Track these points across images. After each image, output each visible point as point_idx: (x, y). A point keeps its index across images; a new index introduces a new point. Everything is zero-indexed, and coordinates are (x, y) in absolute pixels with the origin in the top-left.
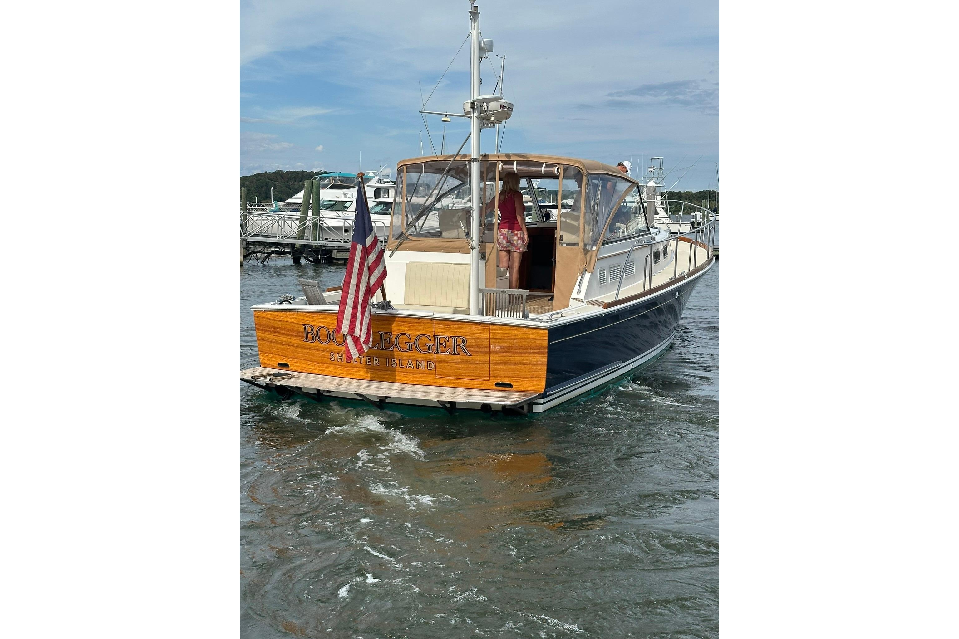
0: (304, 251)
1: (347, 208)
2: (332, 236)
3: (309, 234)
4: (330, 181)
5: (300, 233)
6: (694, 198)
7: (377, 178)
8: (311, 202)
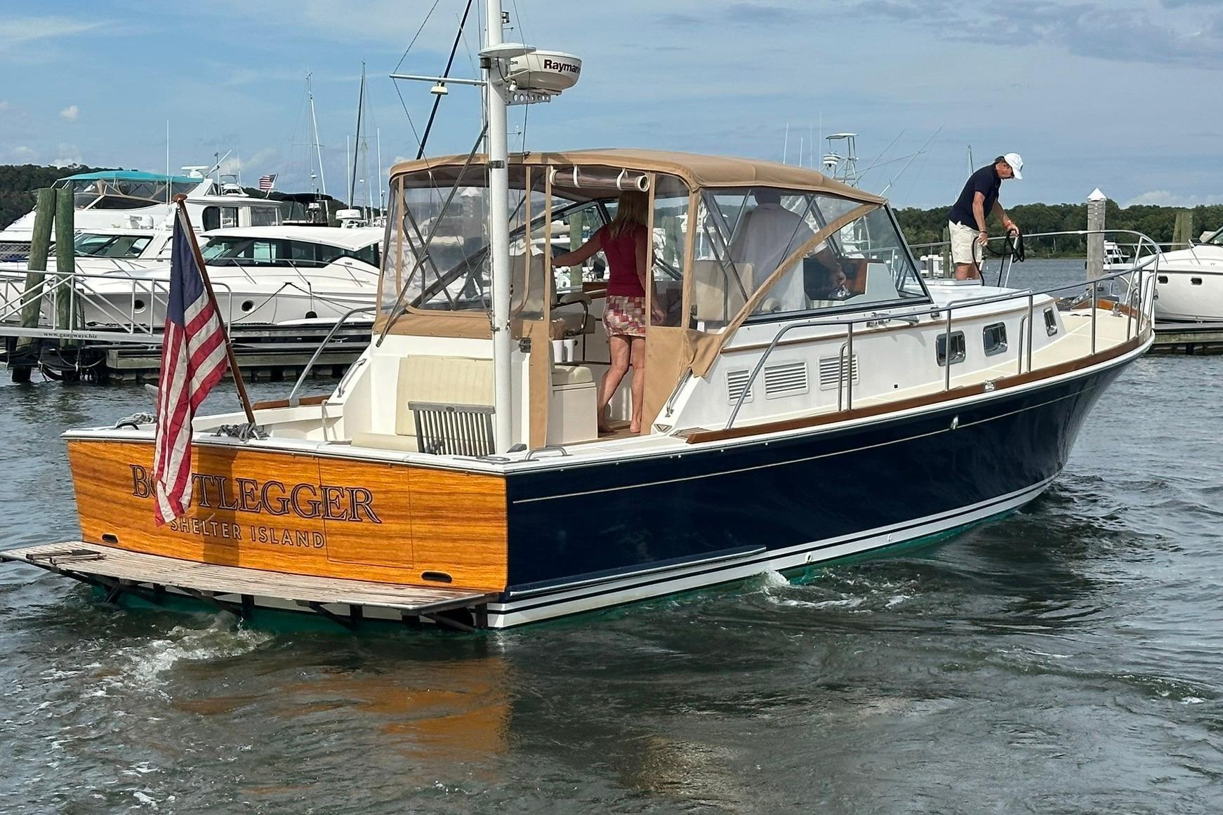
0: (39, 354)
1: (141, 252)
2: (105, 317)
3: (50, 312)
4: (96, 190)
5: (29, 312)
6: (924, 222)
7: (208, 183)
8: (53, 238)
